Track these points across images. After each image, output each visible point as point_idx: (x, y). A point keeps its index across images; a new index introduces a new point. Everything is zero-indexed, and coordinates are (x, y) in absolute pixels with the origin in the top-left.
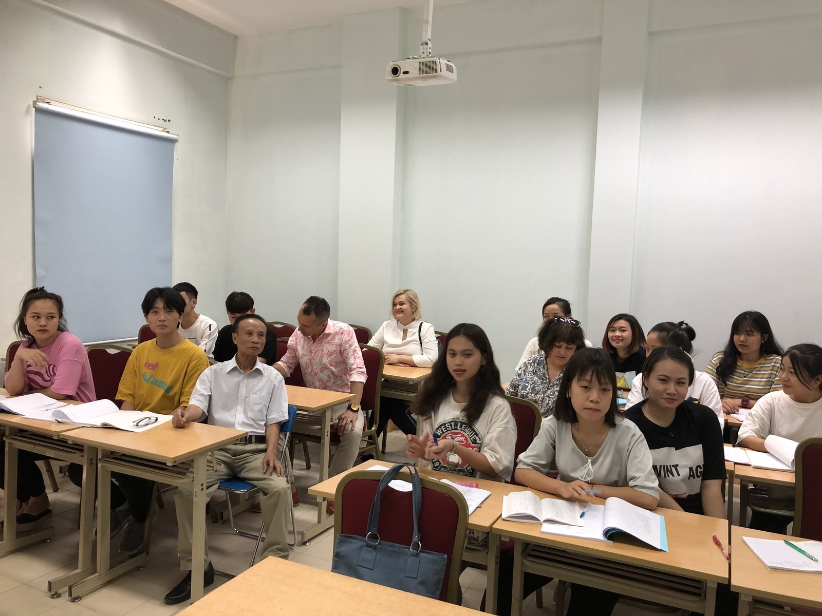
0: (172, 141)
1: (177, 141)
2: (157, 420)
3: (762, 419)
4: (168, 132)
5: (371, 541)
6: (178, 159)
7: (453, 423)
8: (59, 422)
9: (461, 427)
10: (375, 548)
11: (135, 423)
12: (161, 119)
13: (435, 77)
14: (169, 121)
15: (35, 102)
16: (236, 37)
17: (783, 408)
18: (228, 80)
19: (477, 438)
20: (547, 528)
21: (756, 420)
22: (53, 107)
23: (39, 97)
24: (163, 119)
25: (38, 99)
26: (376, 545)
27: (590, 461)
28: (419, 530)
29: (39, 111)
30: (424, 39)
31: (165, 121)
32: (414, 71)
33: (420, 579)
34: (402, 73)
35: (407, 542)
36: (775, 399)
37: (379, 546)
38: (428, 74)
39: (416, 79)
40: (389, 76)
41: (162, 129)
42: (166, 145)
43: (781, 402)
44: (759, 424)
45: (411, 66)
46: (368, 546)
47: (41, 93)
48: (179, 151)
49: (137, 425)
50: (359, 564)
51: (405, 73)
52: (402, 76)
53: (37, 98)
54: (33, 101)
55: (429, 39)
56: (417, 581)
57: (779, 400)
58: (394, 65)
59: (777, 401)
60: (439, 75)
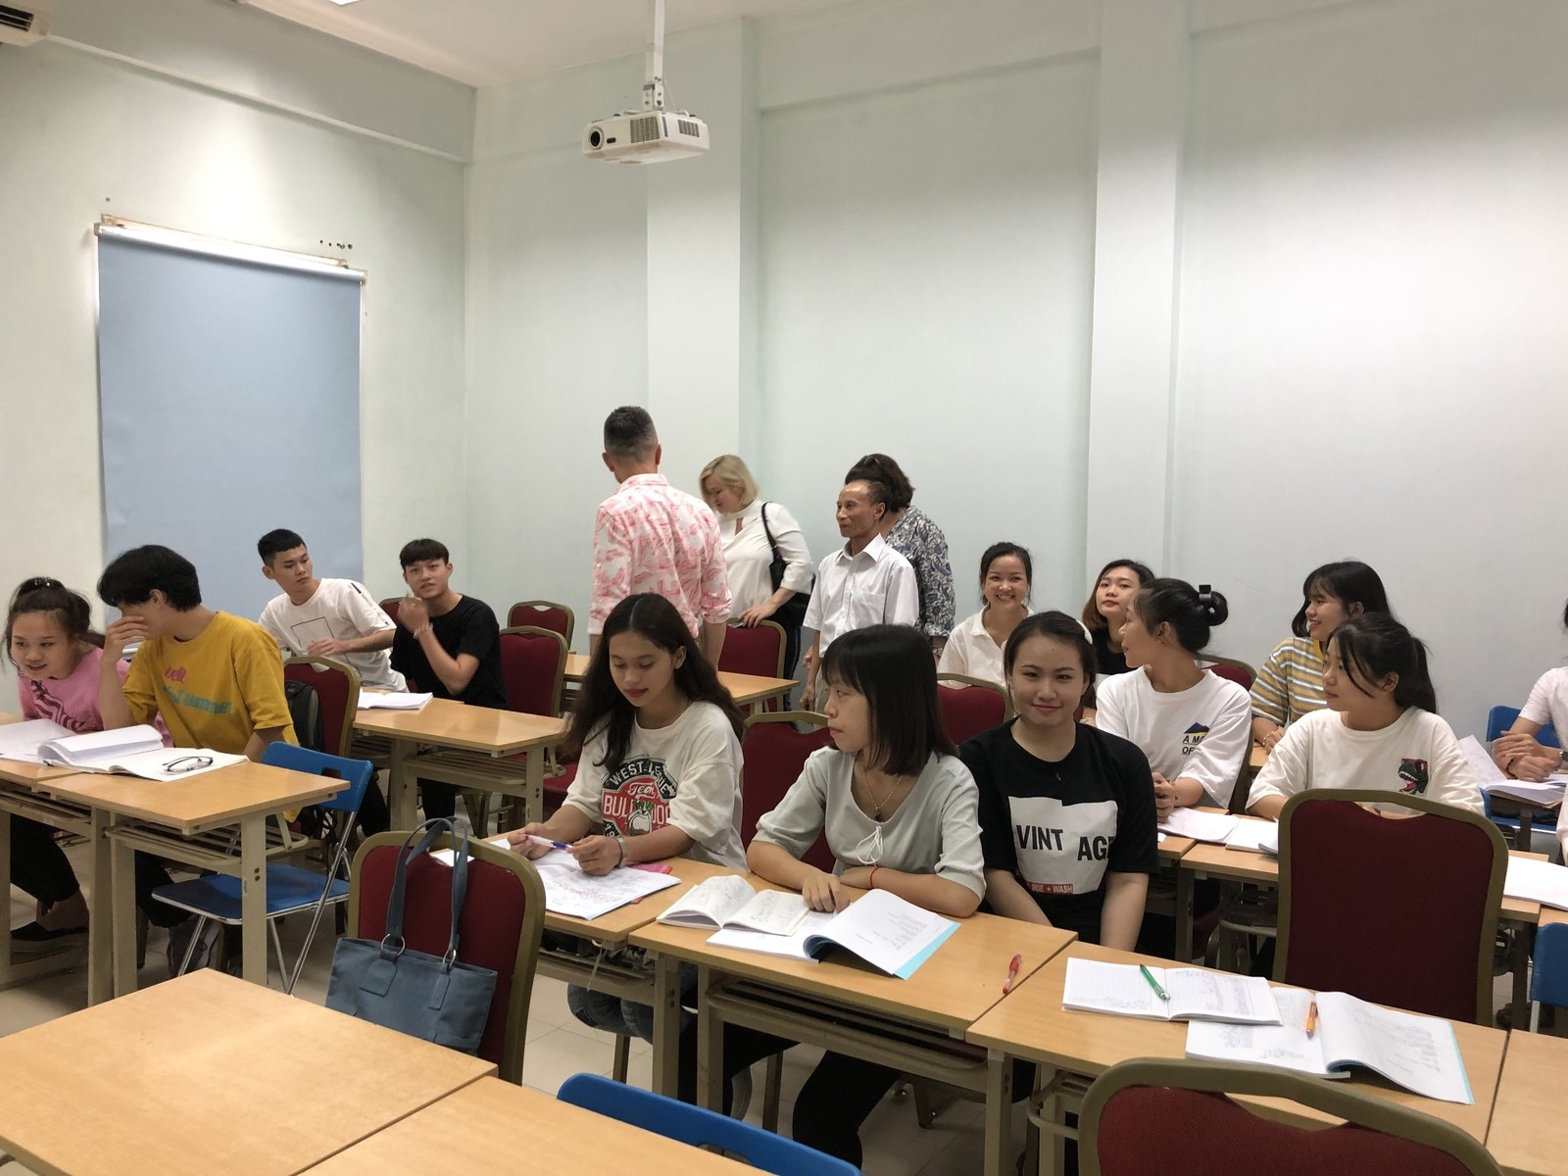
0: (356, 283)
1: (364, 282)
2: (211, 762)
3: (1292, 760)
4: (346, 267)
5: (389, 949)
6: (366, 314)
7: (640, 764)
8: (49, 765)
9: (653, 769)
10: (395, 960)
11: (166, 767)
12: (334, 245)
13: (656, 146)
14: (350, 246)
15: (97, 226)
16: (474, 90)
17: (1329, 740)
18: (462, 167)
19: (670, 788)
20: (724, 938)
21: (1282, 763)
22: (131, 232)
23: (106, 217)
24: (338, 245)
25: (105, 219)
26: (397, 957)
27: (878, 828)
28: (458, 931)
29: (105, 240)
30: (648, 80)
31: (342, 247)
32: (624, 139)
33: (444, 1011)
34: (605, 141)
35: (440, 951)
36: (1318, 723)
37: (402, 958)
38: (646, 142)
39: (627, 151)
40: (587, 147)
41: (336, 262)
42: (343, 290)
43: (1326, 730)
44: (1287, 771)
45: (618, 128)
46: (384, 956)
47: (110, 209)
48: (369, 302)
49: (169, 770)
50: (363, 986)
51: (611, 141)
52: (605, 147)
53: (102, 219)
54: (95, 225)
55: (656, 78)
56: (440, 1014)
57: (1324, 726)
58: (595, 127)
59: (1320, 727)
60: (663, 142)
